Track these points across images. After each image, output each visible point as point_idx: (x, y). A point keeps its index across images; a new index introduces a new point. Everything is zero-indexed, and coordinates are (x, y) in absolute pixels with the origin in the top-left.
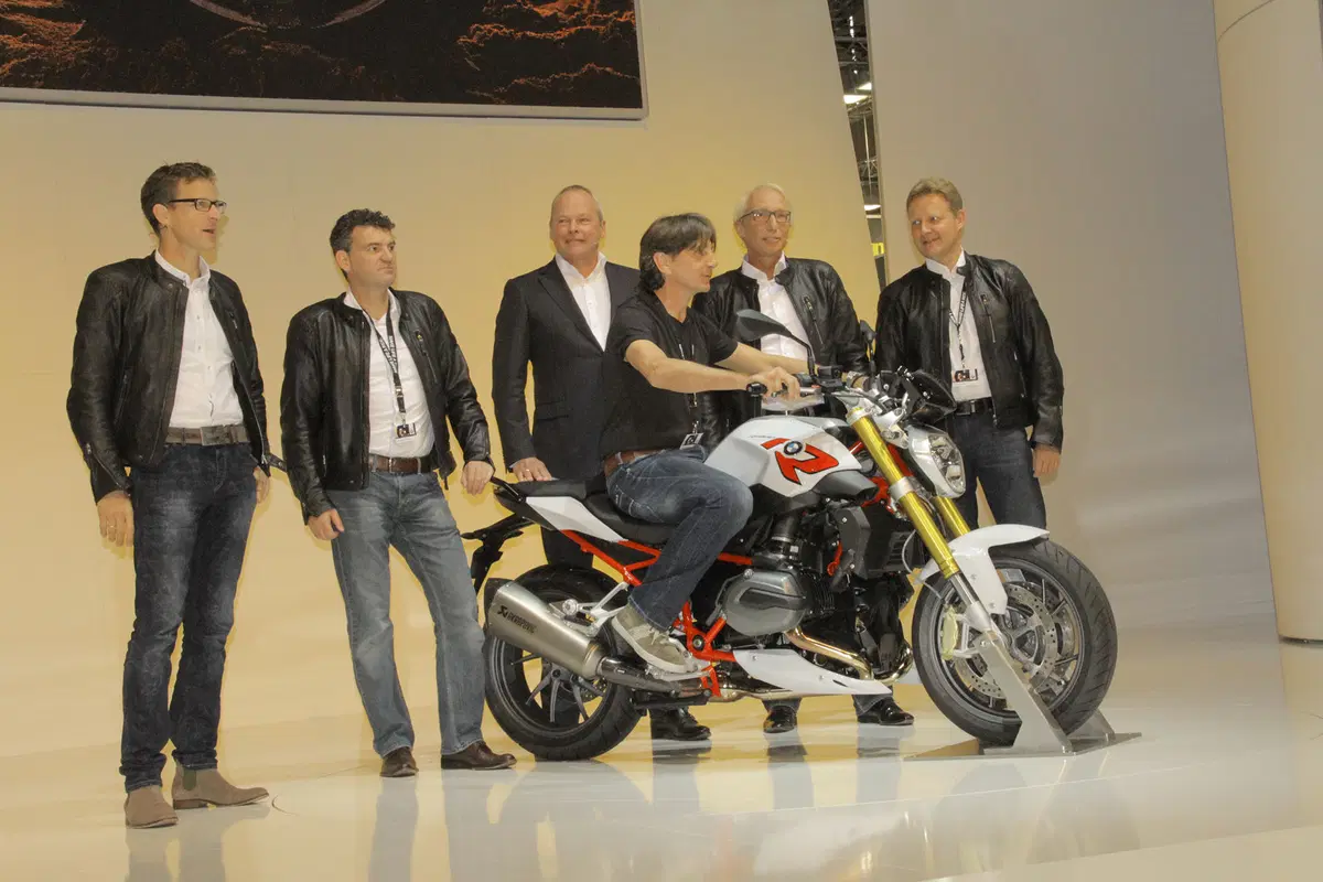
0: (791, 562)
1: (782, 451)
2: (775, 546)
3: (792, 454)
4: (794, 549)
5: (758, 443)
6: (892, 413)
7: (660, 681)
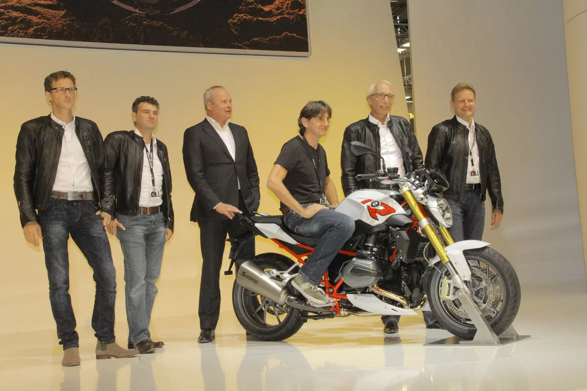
0: (374, 255)
2: (366, 248)
3: (374, 206)
5: (359, 201)
6: (420, 189)
7: (313, 307)
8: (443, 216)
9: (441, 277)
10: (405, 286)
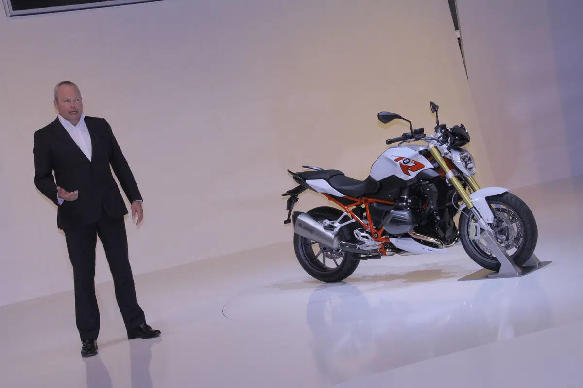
0: (409, 206)
1: (402, 163)
2: (402, 200)
3: (406, 163)
4: (409, 201)
5: (393, 158)
6: (444, 145)
7: (363, 250)
8: (466, 167)
9: (469, 220)
10: (438, 229)
